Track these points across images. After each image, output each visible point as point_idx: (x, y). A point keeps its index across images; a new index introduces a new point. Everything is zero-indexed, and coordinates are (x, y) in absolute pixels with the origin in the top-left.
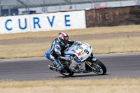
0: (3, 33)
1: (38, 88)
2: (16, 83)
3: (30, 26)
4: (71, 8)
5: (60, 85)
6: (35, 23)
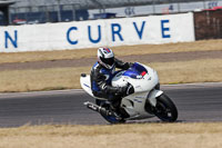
0: (64, 48)
2: (84, 128)
3: (107, 39)
4: (171, 8)
5: (153, 132)
6: (114, 33)
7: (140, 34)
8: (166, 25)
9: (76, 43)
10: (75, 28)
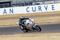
0: (26, 13)
1: (40, 37)
3: (37, 10)
4: (55, 2)
5: (50, 35)
6: (39, 9)
7: (46, 9)
8: (53, 7)
9: (29, 11)
10: (29, 8)
